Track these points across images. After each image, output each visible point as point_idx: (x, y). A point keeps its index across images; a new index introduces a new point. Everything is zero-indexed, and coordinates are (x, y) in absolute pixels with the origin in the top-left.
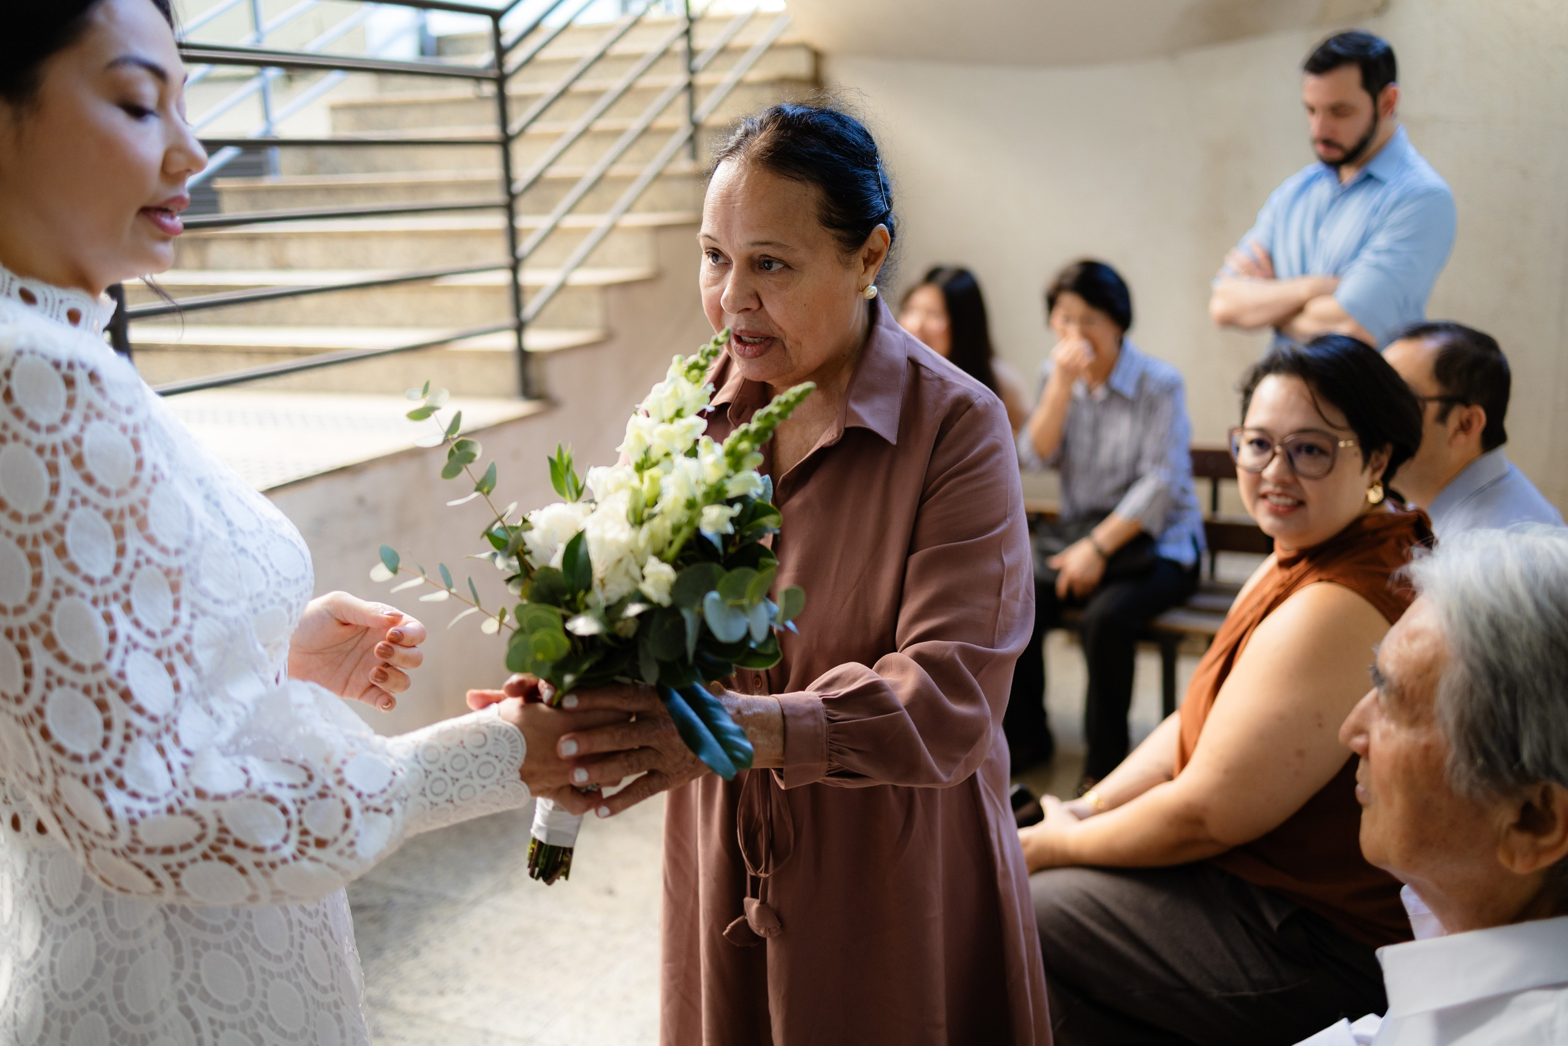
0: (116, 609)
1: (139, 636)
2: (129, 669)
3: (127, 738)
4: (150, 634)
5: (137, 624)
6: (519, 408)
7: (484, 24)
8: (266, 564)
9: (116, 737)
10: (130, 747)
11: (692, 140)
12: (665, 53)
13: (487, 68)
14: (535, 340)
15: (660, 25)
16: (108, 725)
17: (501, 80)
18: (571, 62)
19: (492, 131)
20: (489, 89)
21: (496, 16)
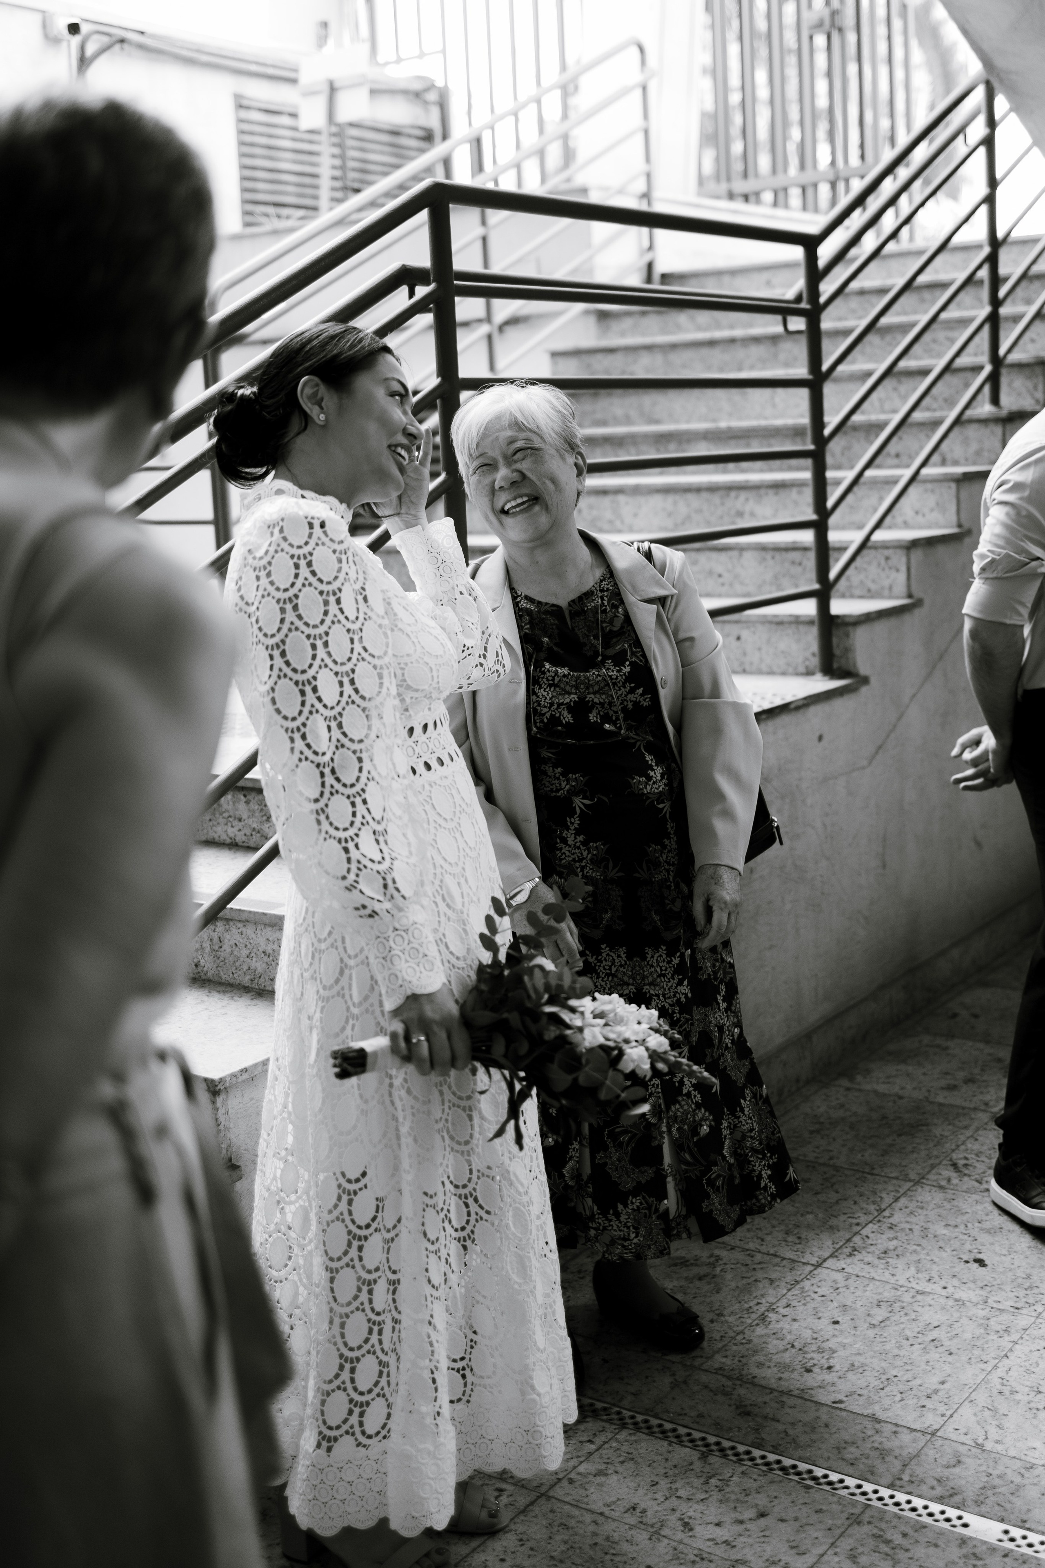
0: (319, 643)
1: (328, 661)
2: (319, 676)
3: (311, 713)
4: (335, 662)
5: (329, 654)
6: (821, 684)
7: (797, 252)
8: (415, 640)
9: (306, 710)
10: (311, 717)
11: (994, 379)
12: (970, 280)
13: (799, 299)
14: (838, 607)
15: (965, 248)
16: (303, 704)
17: (813, 315)
18: (883, 291)
19: (801, 371)
20: (798, 324)
21: (810, 243)
